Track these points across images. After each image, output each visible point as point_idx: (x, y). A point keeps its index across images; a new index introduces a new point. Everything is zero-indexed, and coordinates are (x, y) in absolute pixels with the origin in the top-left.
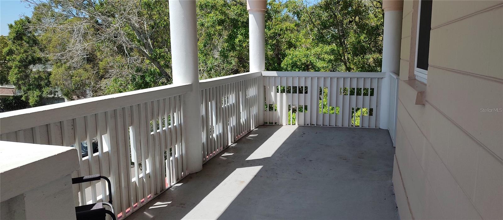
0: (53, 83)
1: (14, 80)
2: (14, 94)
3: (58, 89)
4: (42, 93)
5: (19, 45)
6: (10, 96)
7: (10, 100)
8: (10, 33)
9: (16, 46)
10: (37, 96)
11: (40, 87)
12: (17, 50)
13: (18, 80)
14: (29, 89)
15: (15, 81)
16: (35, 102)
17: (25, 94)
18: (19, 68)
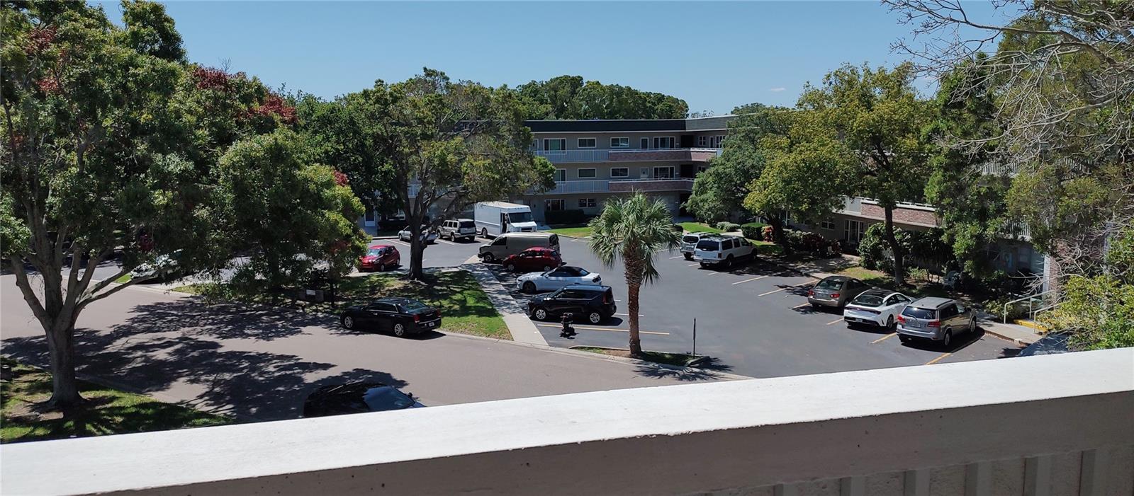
0: (1011, 209)
1: (934, 195)
2: (937, 224)
3: (1025, 225)
4: (985, 230)
5: (953, 119)
6: (928, 228)
7: (927, 237)
8: (939, 94)
9: (948, 121)
10: (972, 236)
11: (983, 216)
12: (948, 129)
13: (942, 196)
14: (958, 219)
15: (935, 198)
16: (965, 250)
17: (949, 228)
18: (946, 170)
